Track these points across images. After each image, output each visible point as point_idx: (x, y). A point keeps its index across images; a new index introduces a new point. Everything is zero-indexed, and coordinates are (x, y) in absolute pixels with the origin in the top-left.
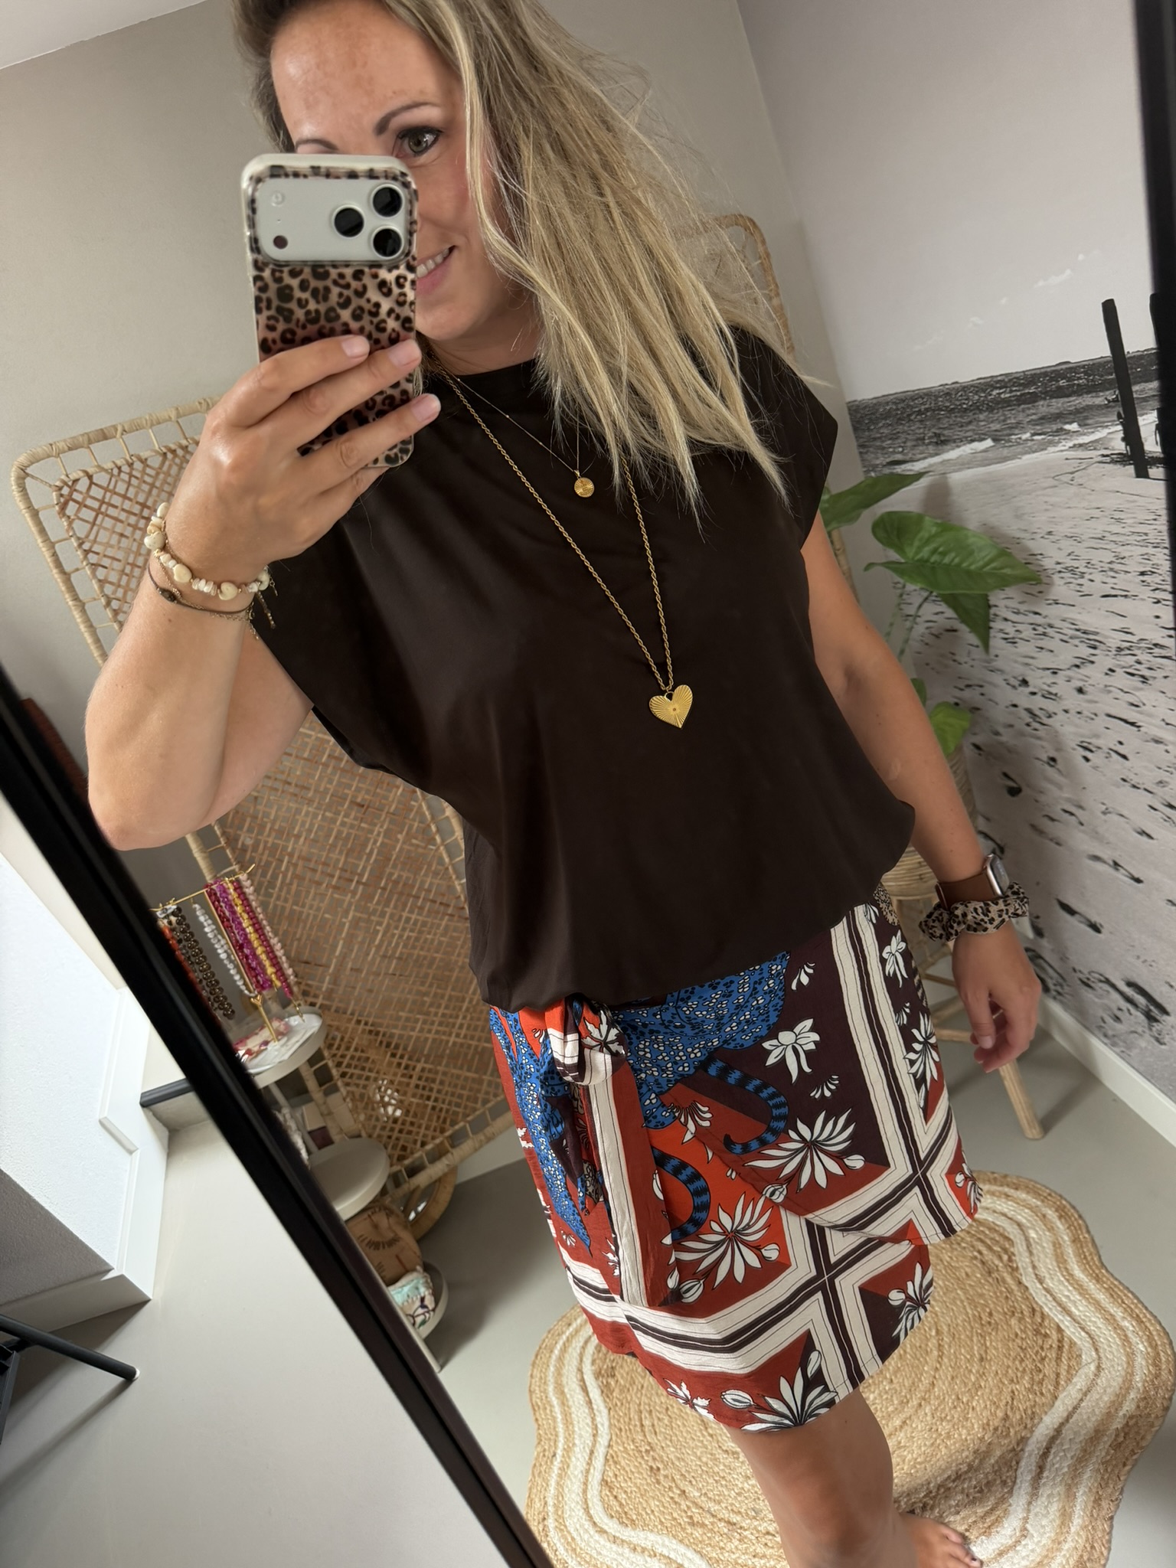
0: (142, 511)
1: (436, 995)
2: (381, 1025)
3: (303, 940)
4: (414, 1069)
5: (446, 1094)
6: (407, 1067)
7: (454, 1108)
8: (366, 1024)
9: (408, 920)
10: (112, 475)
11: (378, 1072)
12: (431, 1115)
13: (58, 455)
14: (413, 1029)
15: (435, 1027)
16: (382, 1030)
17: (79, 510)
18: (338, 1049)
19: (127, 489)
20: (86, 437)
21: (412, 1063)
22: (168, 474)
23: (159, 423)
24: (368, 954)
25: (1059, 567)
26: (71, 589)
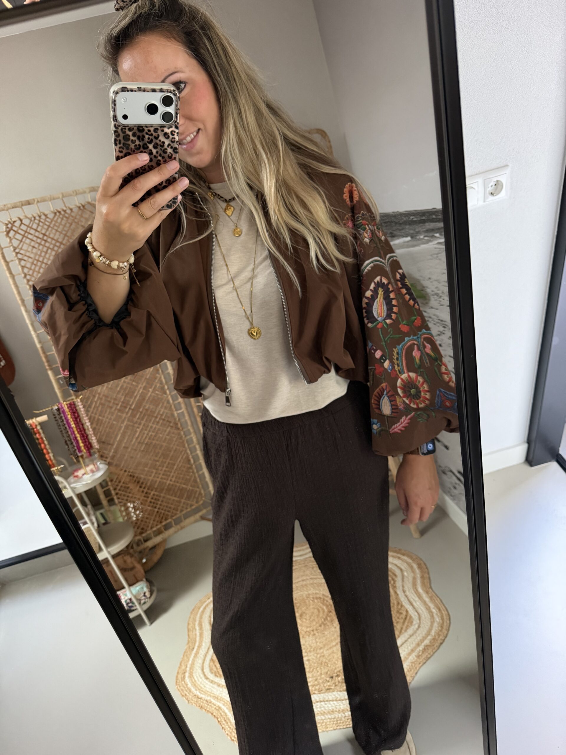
0: (43, 237)
1: (162, 462)
2: (135, 473)
3: (103, 432)
4: (150, 494)
5: (164, 506)
6: (146, 493)
7: (167, 513)
8: (129, 472)
9: (151, 427)
10: (31, 220)
11: (133, 494)
12: (156, 515)
13: (7, 210)
14: (150, 476)
15: (161, 476)
16: (136, 475)
17: (15, 235)
18: (115, 482)
19: (37, 227)
20: (21, 203)
22: (56, 222)
23: (54, 199)
24: (131, 441)
26: (9, 269)
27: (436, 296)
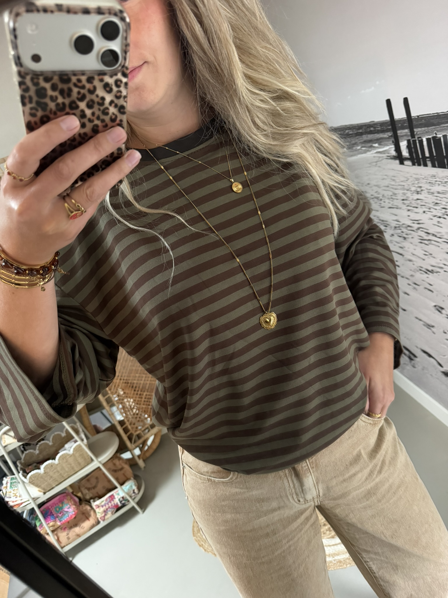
2: (129, 380)
4: (143, 395)
6: (140, 395)
8: (124, 380)
14: (141, 380)
15: (150, 379)
16: (130, 382)
21: (142, 393)
25: (372, 197)
27: (376, 200)
